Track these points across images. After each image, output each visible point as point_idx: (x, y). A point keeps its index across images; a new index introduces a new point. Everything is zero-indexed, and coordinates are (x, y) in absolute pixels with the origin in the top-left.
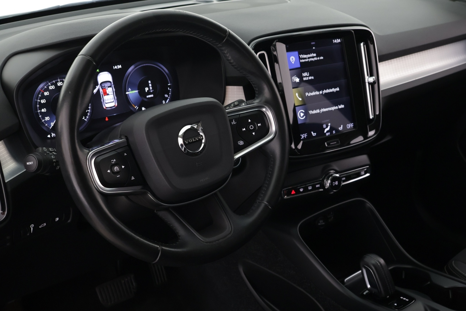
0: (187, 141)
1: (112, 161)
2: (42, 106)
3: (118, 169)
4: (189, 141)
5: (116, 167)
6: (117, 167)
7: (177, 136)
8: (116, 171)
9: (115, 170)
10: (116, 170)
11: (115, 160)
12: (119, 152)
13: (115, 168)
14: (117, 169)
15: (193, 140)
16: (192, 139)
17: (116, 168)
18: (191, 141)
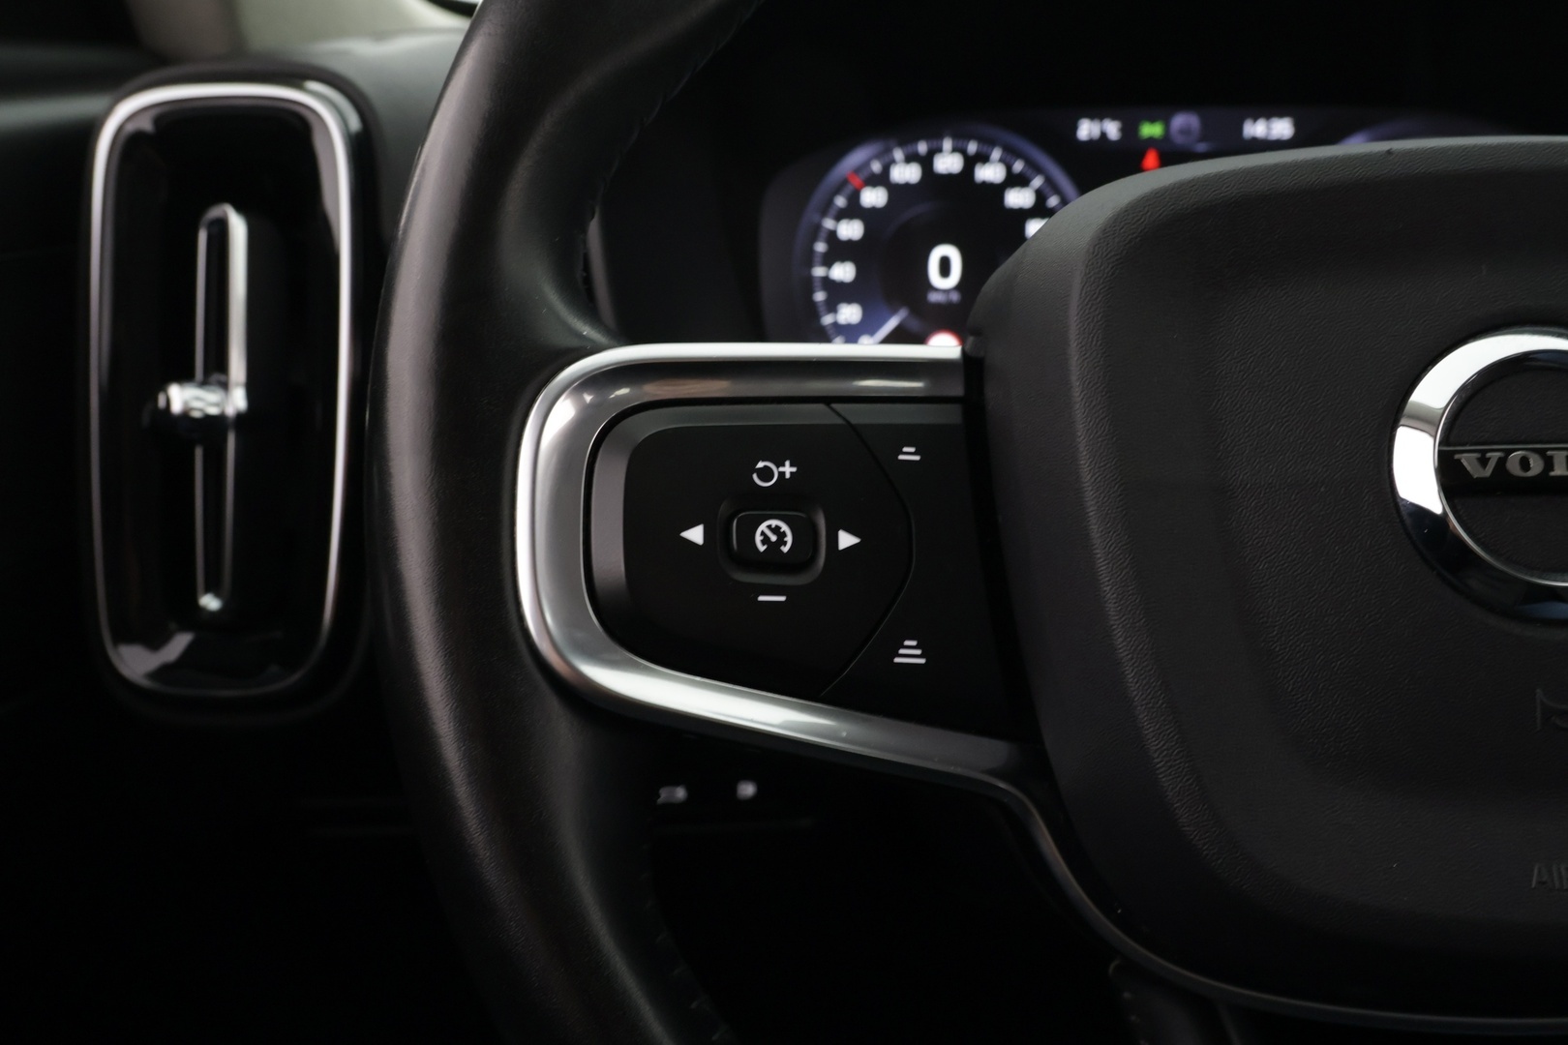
0: (1483, 461)
1: (761, 465)
2: (840, 250)
3: (789, 539)
4: (1502, 462)
5: (774, 523)
6: (785, 528)
7: (1393, 410)
8: (762, 548)
9: (758, 538)
10: (766, 540)
11: (788, 469)
12: (854, 421)
13: (763, 527)
14: (781, 541)
15: (1549, 464)
16: (1542, 453)
17: (776, 530)
18: (1525, 463)
